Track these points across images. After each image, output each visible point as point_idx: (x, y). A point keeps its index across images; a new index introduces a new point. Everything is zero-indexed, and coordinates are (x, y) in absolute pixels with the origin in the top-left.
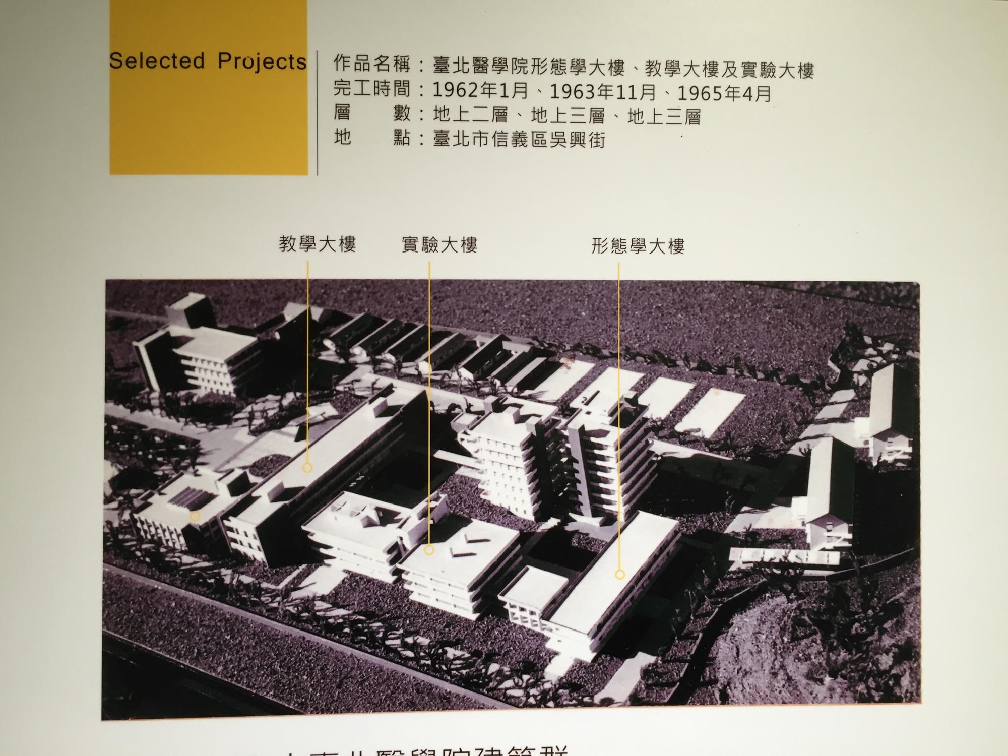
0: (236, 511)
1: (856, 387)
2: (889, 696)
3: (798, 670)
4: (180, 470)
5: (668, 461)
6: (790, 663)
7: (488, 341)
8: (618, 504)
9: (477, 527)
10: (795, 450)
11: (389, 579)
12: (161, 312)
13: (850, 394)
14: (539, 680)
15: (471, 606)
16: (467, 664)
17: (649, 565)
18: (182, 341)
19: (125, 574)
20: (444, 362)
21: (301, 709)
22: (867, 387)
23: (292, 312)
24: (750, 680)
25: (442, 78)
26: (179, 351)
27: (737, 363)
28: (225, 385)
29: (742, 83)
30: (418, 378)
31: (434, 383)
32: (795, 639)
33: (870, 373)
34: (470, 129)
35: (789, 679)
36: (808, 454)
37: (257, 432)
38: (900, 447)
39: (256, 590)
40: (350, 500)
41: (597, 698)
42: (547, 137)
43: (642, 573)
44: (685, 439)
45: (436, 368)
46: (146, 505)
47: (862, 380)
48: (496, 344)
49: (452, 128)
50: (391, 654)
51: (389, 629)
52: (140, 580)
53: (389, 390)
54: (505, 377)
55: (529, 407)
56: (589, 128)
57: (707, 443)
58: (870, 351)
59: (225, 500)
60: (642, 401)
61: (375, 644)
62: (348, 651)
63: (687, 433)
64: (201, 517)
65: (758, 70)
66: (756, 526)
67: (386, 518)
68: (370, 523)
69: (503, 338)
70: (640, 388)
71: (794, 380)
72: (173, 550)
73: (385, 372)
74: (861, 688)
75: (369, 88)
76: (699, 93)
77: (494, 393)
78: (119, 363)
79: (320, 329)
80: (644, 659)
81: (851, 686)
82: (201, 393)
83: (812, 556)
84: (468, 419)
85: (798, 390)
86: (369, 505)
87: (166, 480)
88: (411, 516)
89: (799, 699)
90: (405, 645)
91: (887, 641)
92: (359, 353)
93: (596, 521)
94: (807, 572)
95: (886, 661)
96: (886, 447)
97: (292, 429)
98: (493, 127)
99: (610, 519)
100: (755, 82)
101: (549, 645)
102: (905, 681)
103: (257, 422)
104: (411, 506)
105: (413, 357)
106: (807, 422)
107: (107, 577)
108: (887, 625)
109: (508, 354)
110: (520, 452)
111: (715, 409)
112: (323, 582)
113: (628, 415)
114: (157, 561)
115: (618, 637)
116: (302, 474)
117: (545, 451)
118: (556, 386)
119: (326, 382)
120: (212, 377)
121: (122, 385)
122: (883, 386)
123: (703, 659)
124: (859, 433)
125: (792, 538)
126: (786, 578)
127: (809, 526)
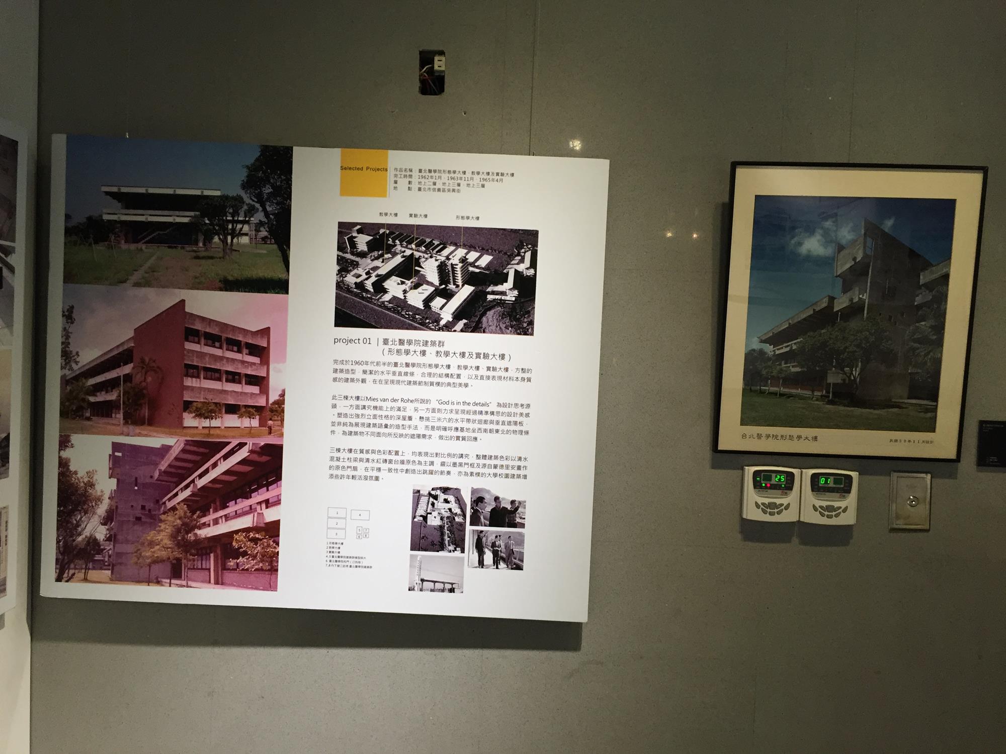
0: (367, 279)
1: (521, 256)
2: (526, 333)
3: (503, 326)
4: (354, 269)
5: (473, 272)
6: (501, 323)
7: (429, 240)
8: (460, 283)
9: (425, 286)
10: (505, 271)
11: (403, 298)
12: (351, 230)
13: (520, 258)
14: (438, 325)
15: (422, 305)
16: (421, 319)
17: (467, 298)
18: (355, 237)
19: (341, 293)
20: (418, 245)
21: (381, 328)
22: (524, 256)
23: (382, 231)
24: (491, 328)
25: (420, 174)
26: (354, 240)
27: (492, 249)
28: (365, 248)
29: (496, 177)
30: (412, 249)
31: (416, 250)
32: (502, 318)
33: (525, 253)
34: (427, 187)
35: (500, 328)
36: (508, 272)
37: (372, 260)
38: (532, 272)
39: (371, 299)
40: (394, 277)
41: (453, 330)
42: (446, 190)
43: (465, 300)
44: (477, 267)
45: (416, 247)
46: (346, 276)
47: (523, 254)
48: (431, 241)
49: (422, 187)
50: (403, 316)
51: (402, 310)
52: (344, 294)
53: (404, 251)
54: (433, 250)
55: (439, 257)
56: (457, 188)
57: (483, 268)
58: (525, 247)
59: (364, 276)
60: (467, 257)
61: (399, 313)
62: (392, 314)
63: (478, 266)
64: (359, 280)
65: (500, 174)
66: (494, 290)
67: (403, 283)
68: (399, 284)
69: (433, 240)
70: (467, 254)
71: (505, 253)
72: (352, 288)
73: (404, 247)
74: (518, 331)
75: (402, 176)
76: (485, 180)
77: (430, 253)
78: (340, 242)
79: (388, 236)
80: (465, 321)
81: (516, 330)
82: (359, 250)
83: (508, 298)
84: (424, 259)
85: (507, 256)
86: (399, 280)
87: (351, 271)
88: (409, 283)
89: (503, 333)
90: (406, 314)
91: (526, 320)
92: (397, 242)
93: (454, 286)
94: (506, 302)
95: (525, 325)
96: (528, 271)
97: (381, 260)
98: (432, 187)
99: (458, 286)
100: (499, 177)
101: (441, 316)
102: (530, 330)
103: (373, 258)
104: (409, 280)
105: (411, 243)
106: (509, 264)
107: (336, 293)
108: (526, 316)
109: (434, 244)
110: (436, 269)
111: (485, 260)
112: (387, 297)
113: (463, 260)
114: (348, 290)
115: (458, 315)
116: (383, 271)
117: (442, 268)
118: (446, 252)
119: (389, 249)
120: (362, 246)
121: (341, 247)
122: (528, 256)
123: (479, 322)
124: (521, 268)
125: (503, 293)
126: (501, 303)
127: (508, 290)
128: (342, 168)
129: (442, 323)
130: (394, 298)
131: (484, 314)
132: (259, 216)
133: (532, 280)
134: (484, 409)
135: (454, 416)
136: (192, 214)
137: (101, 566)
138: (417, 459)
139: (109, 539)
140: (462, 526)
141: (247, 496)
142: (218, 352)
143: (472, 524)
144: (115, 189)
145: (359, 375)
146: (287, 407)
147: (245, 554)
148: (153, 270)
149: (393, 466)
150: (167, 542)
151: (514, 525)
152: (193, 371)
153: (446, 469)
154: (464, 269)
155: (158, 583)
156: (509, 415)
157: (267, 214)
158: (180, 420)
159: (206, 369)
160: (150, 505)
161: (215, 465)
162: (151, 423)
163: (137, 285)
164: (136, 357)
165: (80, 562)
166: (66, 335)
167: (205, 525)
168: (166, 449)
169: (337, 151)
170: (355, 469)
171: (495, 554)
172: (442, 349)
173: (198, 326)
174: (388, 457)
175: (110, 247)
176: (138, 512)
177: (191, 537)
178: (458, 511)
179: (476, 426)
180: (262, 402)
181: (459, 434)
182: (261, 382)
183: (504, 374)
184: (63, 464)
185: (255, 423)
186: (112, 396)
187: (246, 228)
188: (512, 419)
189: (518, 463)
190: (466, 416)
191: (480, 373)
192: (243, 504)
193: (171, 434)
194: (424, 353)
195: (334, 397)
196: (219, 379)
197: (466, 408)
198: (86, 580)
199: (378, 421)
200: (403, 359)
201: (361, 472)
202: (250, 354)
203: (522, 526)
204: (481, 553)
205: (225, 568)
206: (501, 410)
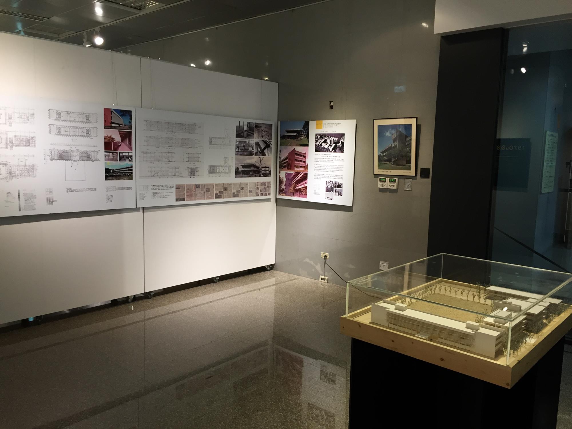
0: (319, 144)
9: (328, 144)
11: (325, 147)
12: (317, 135)
15: (327, 148)
16: (327, 150)
21: (321, 152)
25: (327, 124)
27: (338, 137)
39: (320, 147)
41: (332, 152)
42: (331, 127)
45: (326, 137)
46: (316, 143)
48: (329, 136)
49: (327, 127)
54: (329, 138)
56: (333, 126)
61: (324, 149)
67: (325, 144)
75: (325, 125)
76: (337, 125)
79: (322, 136)
84: (327, 140)
93: (332, 144)
97: (321, 140)
98: (329, 126)
100: (339, 124)
107: (315, 146)
111: (337, 139)
112: (322, 147)
113: (333, 139)
114: (317, 146)
115: (333, 150)
116: (322, 142)
117: (330, 141)
118: (331, 138)
119: (323, 138)
120: (319, 138)
121: (316, 138)
122: (343, 138)
123: (336, 151)
124: (342, 140)
125: (339, 145)
126: (339, 147)
127: (340, 145)
128: (316, 124)
129: (330, 151)
130: (323, 147)
131: (336, 149)
132: (305, 133)
133: (344, 142)
134: (336, 166)
135: (332, 168)
136: (296, 133)
137: (284, 193)
138: (327, 175)
139: (285, 188)
140: (333, 188)
141: (303, 182)
142: (299, 157)
143: (335, 187)
144: (286, 130)
145: (318, 161)
146: (308, 166)
147: (302, 192)
148: (291, 143)
149: (323, 177)
150: (292, 189)
151: (341, 188)
152: (296, 160)
153: (331, 177)
154: (334, 141)
155: (291, 196)
156: (340, 167)
157: (306, 133)
158: (294, 169)
159: (298, 160)
160: (290, 183)
161: (299, 176)
162: (290, 169)
163: (289, 146)
164: (289, 158)
165: (281, 192)
166: (280, 155)
167: (297, 187)
168: (292, 173)
169: (315, 121)
170: (318, 177)
171: (338, 193)
172: (330, 156)
173: (297, 153)
174: (322, 175)
175: (286, 140)
176: (289, 184)
177: (295, 188)
178: (332, 185)
179: (335, 170)
180: (305, 166)
181: (333, 171)
182: (304, 162)
183: (339, 160)
184: (279, 176)
185: (304, 169)
186: (285, 165)
187: (303, 136)
188: (341, 168)
189: (341, 176)
190: (334, 168)
191: (336, 160)
192: (302, 183)
193: (293, 171)
194: (327, 156)
195: (315, 165)
196: (299, 162)
197: (334, 166)
198: (282, 195)
199: (321, 169)
200: (324, 158)
201: (318, 178)
202: (303, 157)
203: (342, 188)
204: (336, 193)
205: (300, 194)
206: (339, 166)
